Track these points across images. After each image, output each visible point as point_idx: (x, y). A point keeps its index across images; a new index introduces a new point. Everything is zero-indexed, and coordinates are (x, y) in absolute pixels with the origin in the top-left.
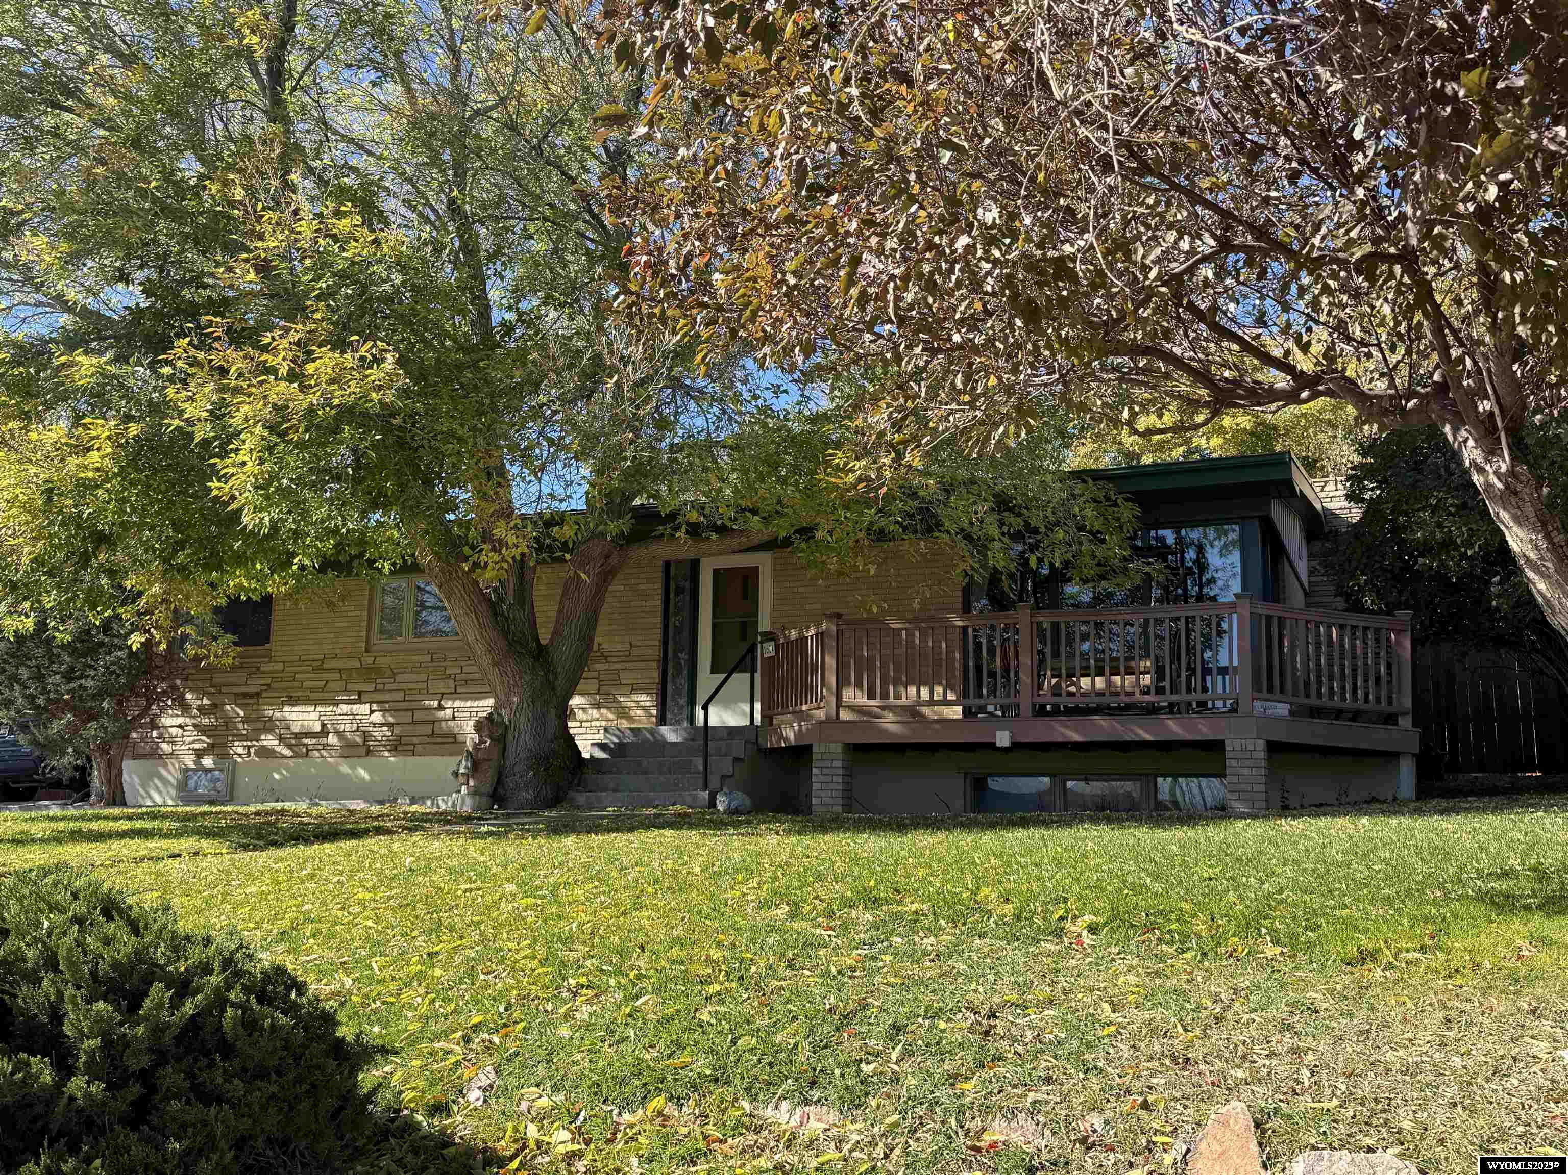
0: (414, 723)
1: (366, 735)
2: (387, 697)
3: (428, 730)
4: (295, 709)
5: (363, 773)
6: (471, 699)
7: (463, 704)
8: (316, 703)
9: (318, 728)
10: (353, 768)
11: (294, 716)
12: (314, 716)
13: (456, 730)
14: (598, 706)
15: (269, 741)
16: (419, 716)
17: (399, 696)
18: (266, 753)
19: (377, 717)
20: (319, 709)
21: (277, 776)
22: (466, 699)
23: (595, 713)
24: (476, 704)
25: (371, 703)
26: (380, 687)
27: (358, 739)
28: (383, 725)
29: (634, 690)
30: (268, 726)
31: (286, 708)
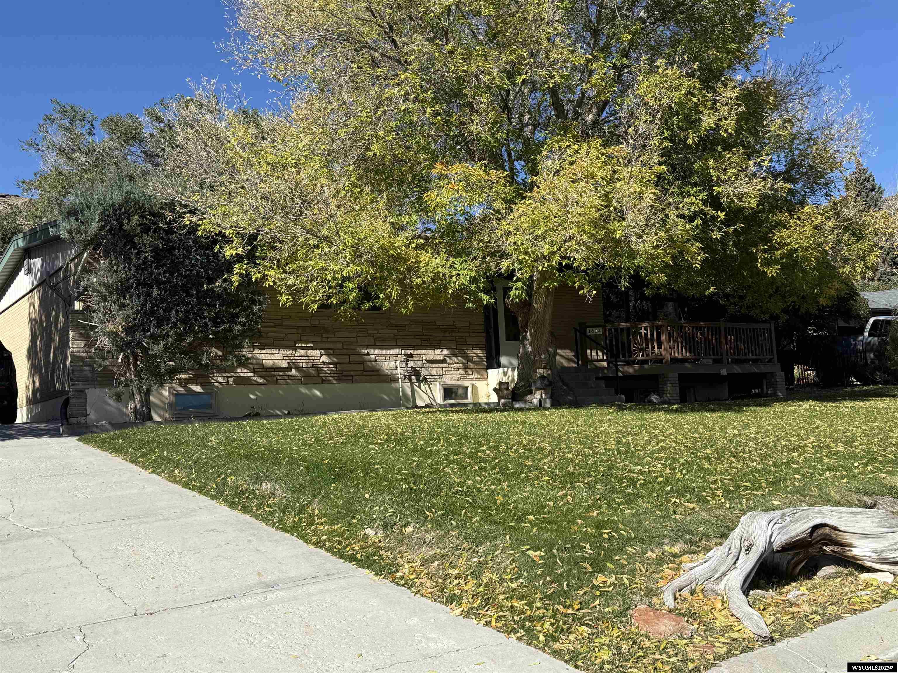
0: (350, 362)
1: (319, 370)
2: (331, 346)
3: (360, 367)
4: (263, 351)
5: (318, 393)
6: (385, 349)
7: (380, 352)
8: (279, 347)
9: (285, 365)
10: (310, 390)
11: (263, 356)
12: (279, 357)
13: (378, 367)
14: (456, 356)
15: (243, 372)
16: (353, 358)
17: (340, 346)
18: (241, 381)
19: (325, 359)
20: (282, 352)
21: (252, 397)
22: (382, 349)
23: (455, 359)
24: (388, 352)
25: (320, 349)
26: (324, 339)
27: (313, 372)
28: (330, 364)
29: (473, 346)
30: (244, 363)
31: (256, 351)
